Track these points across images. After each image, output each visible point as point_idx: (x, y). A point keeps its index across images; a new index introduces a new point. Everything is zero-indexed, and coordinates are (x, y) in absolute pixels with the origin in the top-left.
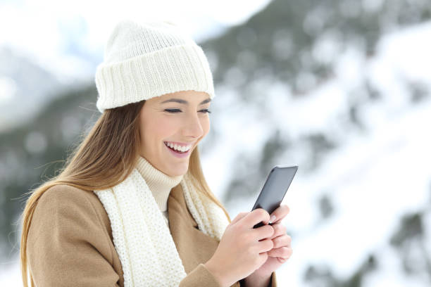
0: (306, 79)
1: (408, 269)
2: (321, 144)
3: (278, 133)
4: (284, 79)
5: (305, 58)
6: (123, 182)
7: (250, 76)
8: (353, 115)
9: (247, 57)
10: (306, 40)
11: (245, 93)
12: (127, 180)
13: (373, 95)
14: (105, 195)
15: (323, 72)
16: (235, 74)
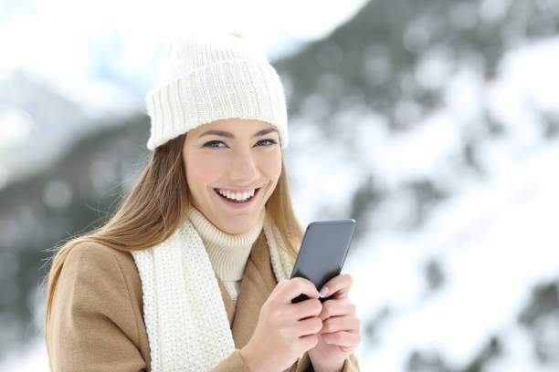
0: (407, 109)
1: (542, 356)
2: (427, 193)
3: (371, 179)
4: (379, 109)
5: (405, 82)
6: (167, 241)
7: (335, 106)
8: (469, 156)
9: (331, 82)
10: (407, 59)
11: (328, 128)
12: (171, 238)
13: (496, 128)
14: (141, 257)
15: (430, 101)
16: (315, 104)
